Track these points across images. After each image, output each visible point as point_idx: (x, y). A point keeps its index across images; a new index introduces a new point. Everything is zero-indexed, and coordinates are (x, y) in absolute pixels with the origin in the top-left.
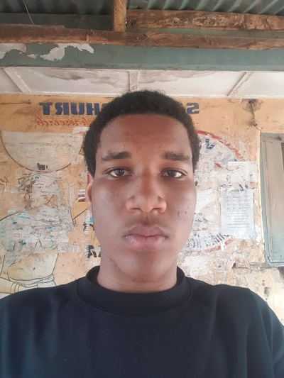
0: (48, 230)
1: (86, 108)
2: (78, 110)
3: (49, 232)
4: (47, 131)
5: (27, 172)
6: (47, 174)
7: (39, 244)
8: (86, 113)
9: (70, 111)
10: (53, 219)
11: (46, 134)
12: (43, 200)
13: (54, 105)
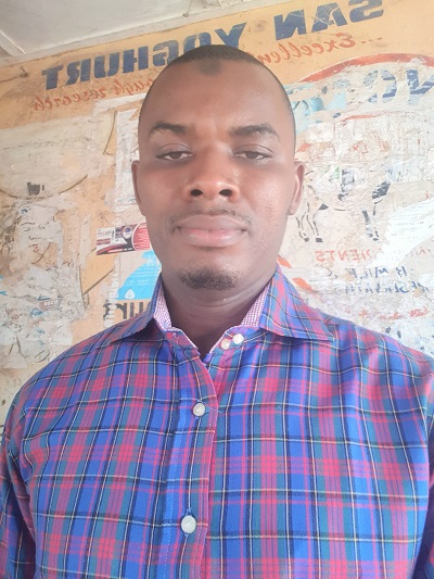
0: (35, 318)
1: (121, 62)
2: (107, 68)
3: (37, 323)
4: (49, 119)
5: (10, 201)
6: (43, 202)
7: (16, 348)
8: (121, 70)
9: (92, 72)
10: (46, 294)
11: (46, 124)
12: (30, 255)
13: (65, 69)
